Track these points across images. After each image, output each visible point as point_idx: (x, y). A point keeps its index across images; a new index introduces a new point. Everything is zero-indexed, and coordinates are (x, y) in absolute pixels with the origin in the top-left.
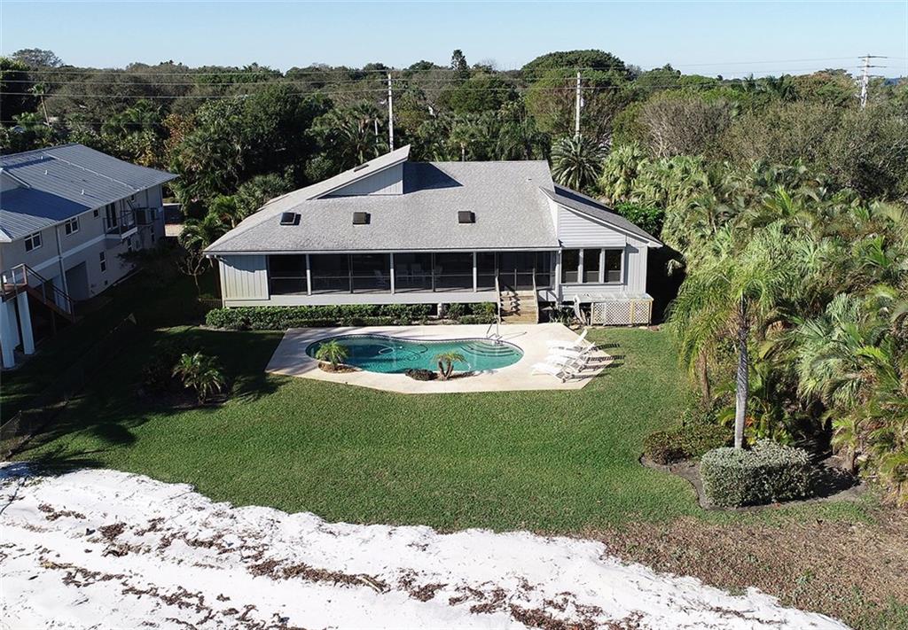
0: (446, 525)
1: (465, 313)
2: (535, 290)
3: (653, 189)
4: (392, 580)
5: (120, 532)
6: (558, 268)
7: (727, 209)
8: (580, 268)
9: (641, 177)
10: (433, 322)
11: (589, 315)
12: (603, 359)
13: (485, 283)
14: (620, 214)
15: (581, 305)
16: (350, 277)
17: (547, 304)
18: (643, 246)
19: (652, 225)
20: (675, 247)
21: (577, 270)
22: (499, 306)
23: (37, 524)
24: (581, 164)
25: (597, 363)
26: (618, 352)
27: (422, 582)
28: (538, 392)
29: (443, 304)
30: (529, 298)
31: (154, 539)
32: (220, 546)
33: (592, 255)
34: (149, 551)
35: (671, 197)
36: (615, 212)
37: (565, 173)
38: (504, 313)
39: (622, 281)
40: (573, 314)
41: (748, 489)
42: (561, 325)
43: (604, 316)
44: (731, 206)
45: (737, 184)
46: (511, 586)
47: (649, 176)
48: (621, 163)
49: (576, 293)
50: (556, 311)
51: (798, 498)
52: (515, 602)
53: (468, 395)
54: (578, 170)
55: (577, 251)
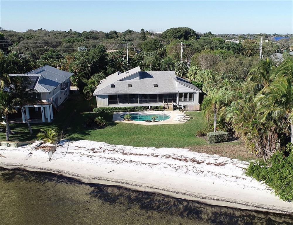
0: (158, 147)
1: (156, 108)
2: (172, 103)
3: (200, 78)
4: (150, 155)
5: (94, 150)
6: (178, 97)
7: (216, 84)
8: (183, 97)
9: (198, 75)
10: (148, 111)
11: (185, 109)
12: (189, 118)
13: (160, 101)
14: (192, 84)
15: (183, 106)
16: (128, 100)
17: (175, 106)
18: (198, 92)
19: (200, 87)
20: (205, 92)
21: (182, 98)
22: (164, 107)
23: (76, 149)
24: (182, 69)
25: (187, 118)
26: (192, 116)
27: (155, 155)
28: (175, 124)
29: (151, 106)
30: (171, 104)
31: (102, 150)
32: (115, 151)
33: (186, 94)
34: (101, 152)
35: (204, 80)
36: (191, 83)
37: (178, 72)
38: (165, 108)
39: (193, 100)
40: (181, 109)
41: (216, 139)
42: (179, 111)
43: (189, 109)
44: (217, 83)
45: (218, 78)
46: (172, 155)
47: (199, 75)
48: (193, 71)
49: (182, 103)
50: (177, 108)
51: (226, 141)
52: (173, 157)
53: (159, 125)
54: (182, 71)
55: (182, 93)
